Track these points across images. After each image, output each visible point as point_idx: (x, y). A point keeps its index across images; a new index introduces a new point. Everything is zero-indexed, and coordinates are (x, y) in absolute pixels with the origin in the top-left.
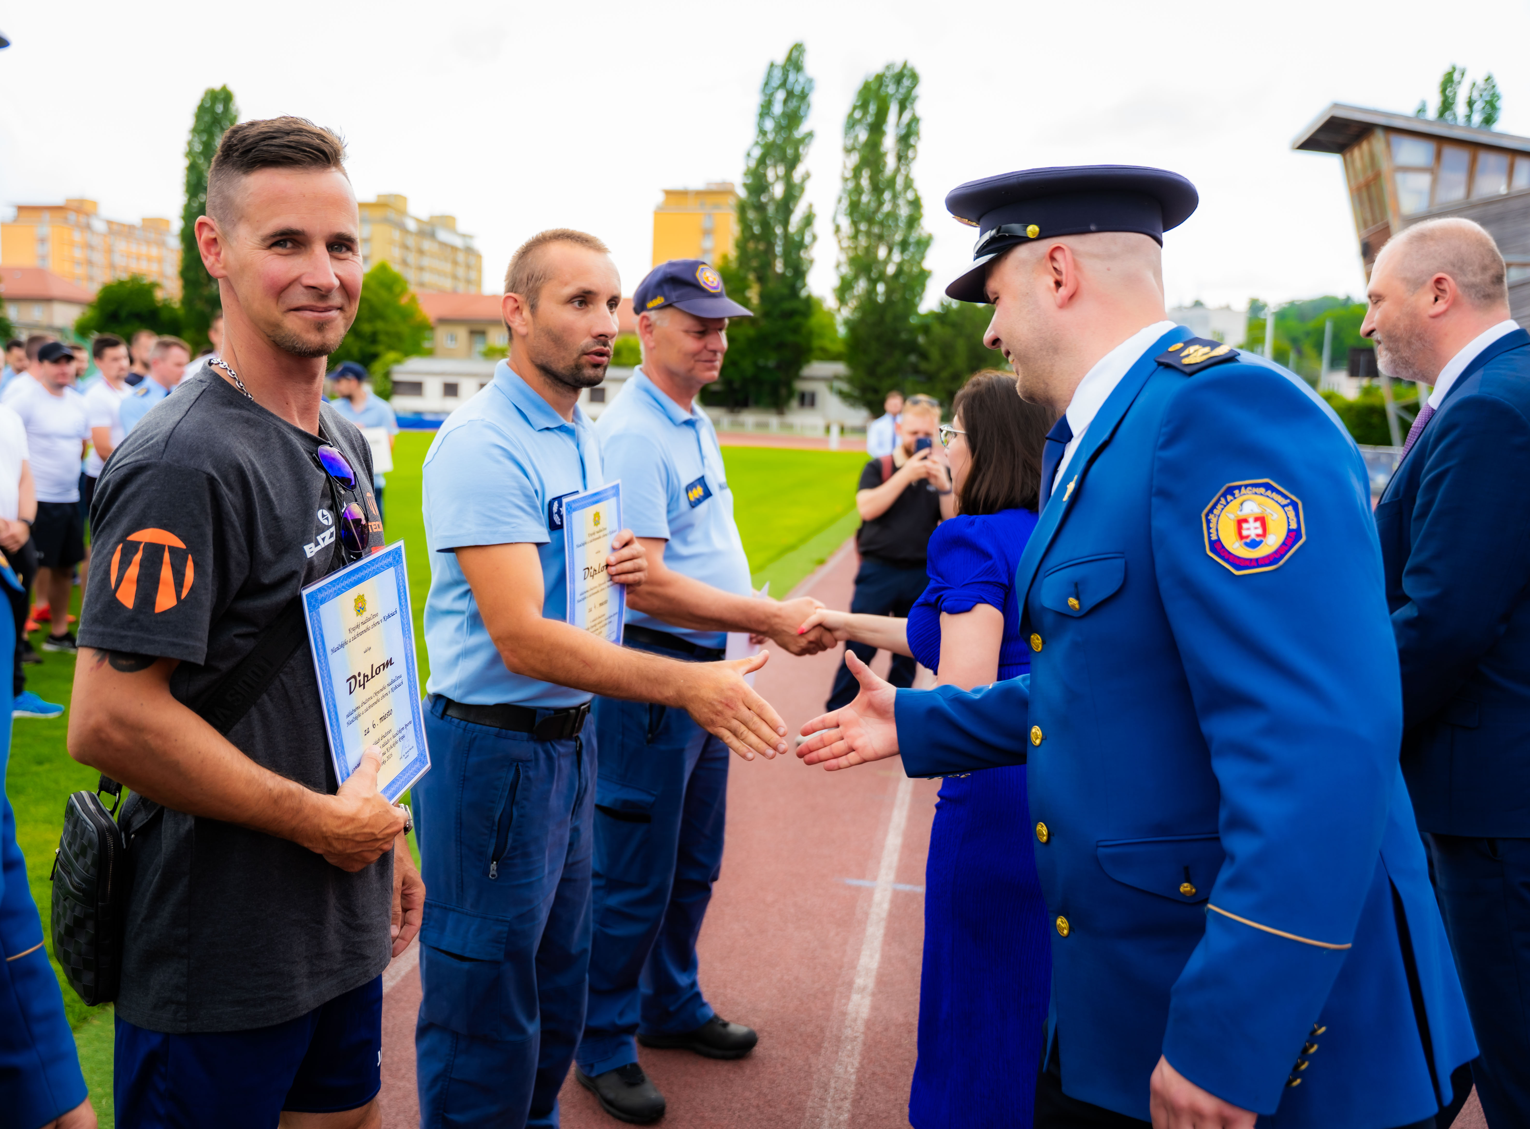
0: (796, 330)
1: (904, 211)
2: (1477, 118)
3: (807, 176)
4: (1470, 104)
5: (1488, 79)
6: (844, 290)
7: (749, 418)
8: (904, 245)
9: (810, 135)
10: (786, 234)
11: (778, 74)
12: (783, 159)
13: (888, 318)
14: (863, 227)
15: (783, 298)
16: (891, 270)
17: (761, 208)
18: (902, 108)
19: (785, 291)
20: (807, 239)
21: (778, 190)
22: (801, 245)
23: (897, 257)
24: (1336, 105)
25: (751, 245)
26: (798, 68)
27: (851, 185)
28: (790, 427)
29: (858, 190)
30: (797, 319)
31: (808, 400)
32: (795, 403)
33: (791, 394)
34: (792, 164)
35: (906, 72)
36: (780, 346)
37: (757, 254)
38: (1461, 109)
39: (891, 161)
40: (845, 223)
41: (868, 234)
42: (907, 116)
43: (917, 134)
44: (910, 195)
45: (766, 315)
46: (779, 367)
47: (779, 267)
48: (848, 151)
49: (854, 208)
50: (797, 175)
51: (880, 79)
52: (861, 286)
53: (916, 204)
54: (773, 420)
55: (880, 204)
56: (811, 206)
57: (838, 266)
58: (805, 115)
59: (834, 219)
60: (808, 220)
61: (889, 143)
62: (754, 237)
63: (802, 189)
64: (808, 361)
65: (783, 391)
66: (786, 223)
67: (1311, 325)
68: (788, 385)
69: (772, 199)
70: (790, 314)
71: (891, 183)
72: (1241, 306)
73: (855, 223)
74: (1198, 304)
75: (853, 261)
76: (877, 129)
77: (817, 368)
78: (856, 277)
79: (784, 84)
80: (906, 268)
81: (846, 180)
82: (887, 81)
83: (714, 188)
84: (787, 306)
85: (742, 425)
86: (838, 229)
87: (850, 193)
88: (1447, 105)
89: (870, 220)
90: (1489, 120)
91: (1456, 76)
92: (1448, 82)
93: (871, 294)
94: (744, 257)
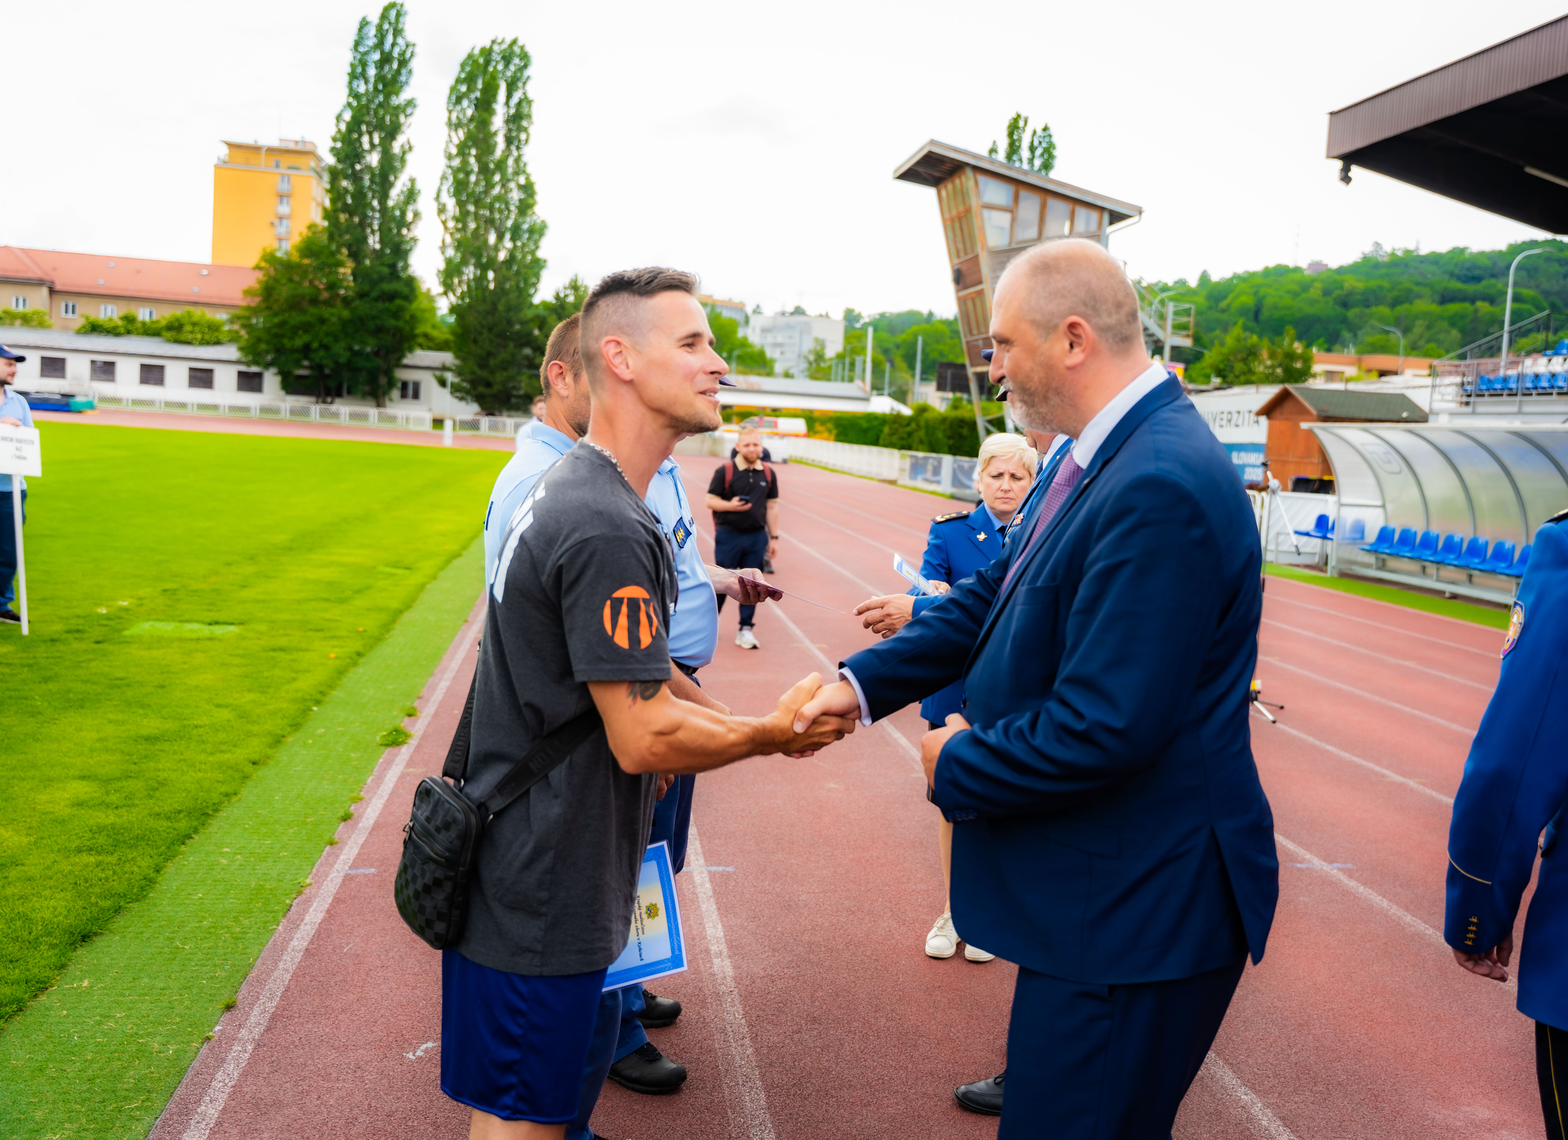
0: (397, 314)
1: (515, 196)
2: (1038, 163)
3: (408, 148)
4: (1032, 149)
5: (1045, 129)
6: (450, 273)
7: (343, 408)
8: (516, 232)
9: (411, 103)
10: (384, 209)
11: (372, 31)
12: (380, 126)
13: (501, 307)
14: (471, 208)
15: (382, 279)
16: (502, 256)
17: (356, 178)
18: (511, 87)
19: (386, 270)
20: (410, 217)
21: (374, 159)
22: (402, 223)
23: (508, 244)
24: (933, 142)
25: (343, 217)
26: (397, 31)
27: (457, 162)
28: (393, 419)
29: (464, 169)
30: (398, 302)
31: (410, 391)
32: (396, 393)
33: (391, 384)
34: (392, 132)
35: (517, 49)
36: (379, 331)
37: (350, 228)
38: (1025, 153)
39: (500, 142)
40: (451, 203)
41: (477, 216)
42: (517, 96)
43: (529, 116)
44: (522, 180)
45: (362, 295)
46: (376, 353)
47: (374, 242)
48: (454, 126)
49: (460, 187)
50: (396, 147)
51: (487, 53)
52: (470, 272)
53: (528, 189)
54: (373, 412)
55: (490, 186)
56: (413, 181)
57: (443, 248)
58: (406, 83)
59: (438, 198)
60: (411, 195)
61: (498, 122)
62: (346, 208)
63: (403, 160)
64: (411, 350)
65: (383, 380)
66: (384, 196)
67: (900, 338)
68: (389, 373)
69: (369, 168)
70: (391, 297)
71: (501, 165)
72: (838, 315)
73: (461, 204)
74: (799, 311)
75: (460, 246)
76: (485, 105)
77: (420, 356)
78: (464, 262)
79: (380, 44)
80: (519, 256)
81: (450, 157)
82: (496, 57)
83: (291, 146)
84: (387, 287)
85: (336, 415)
86: (442, 210)
87: (456, 171)
88: (1013, 149)
89: (478, 203)
90: (1047, 166)
91: (1021, 124)
92: (1014, 128)
93: (480, 280)
94: (335, 230)
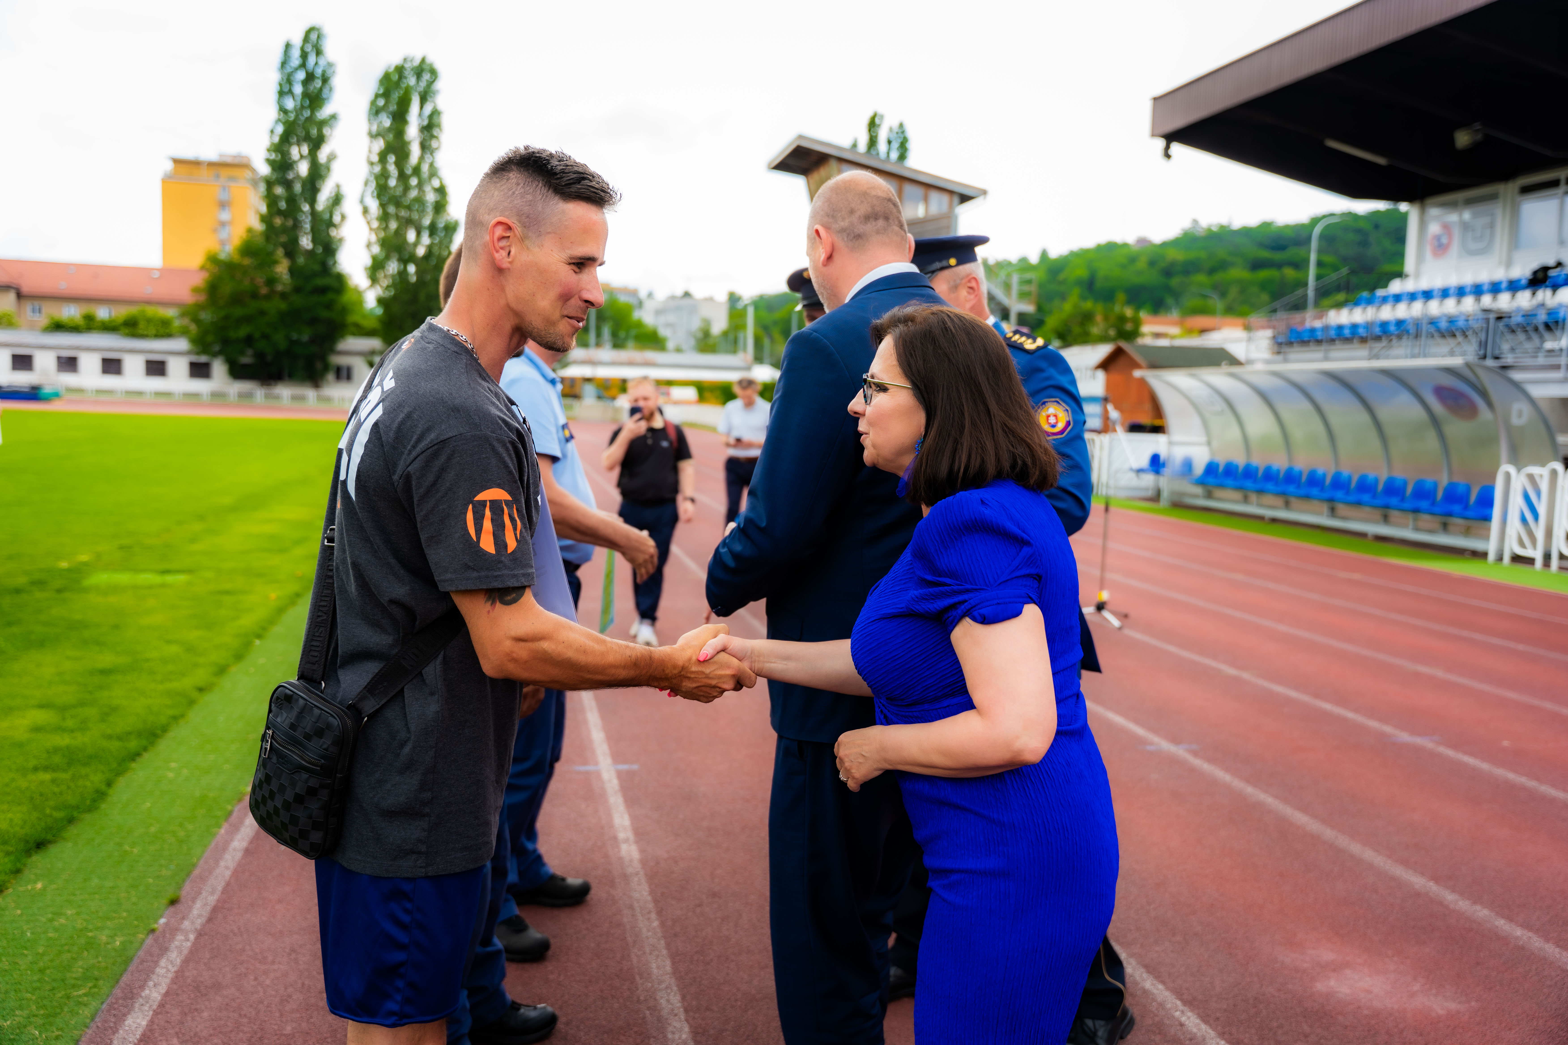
0: (329, 306)
1: (431, 197)
2: (894, 155)
3: (332, 157)
4: (889, 142)
5: (901, 125)
6: (375, 269)
7: (285, 391)
8: (433, 229)
9: (334, 117)
10: (314, 213)
11: (296, 54)
12: (307, 138)
13: (422, 296)
14: (391, 209)
15: (315, 275)
16: (421, 251)
17: (288, 185)
18: (423, 99)
19: (317, 267)
20: (337, 219)
21: (303, 169)
22: (330, 224)
23: (426, 240)
24: (801, 137)
25: (278, 221)
26: (319, 52)
27: (377, 169)
28: (328, 399)
29: (384, 175)
30: (330, 295)
31: (344, 374)
32: (331, 376)
33: (326, 368)
34: (317, 143)
35: (425, 66)
36: (314, 321)
37: (284, 230)
38: (882, 146)
39: (415, 151)
40: (374, 205)
41: (397, 217)
42: (428, 109)
43: (439, 126)
44: (436, 183)
45: (297, 290)
46: (313, 341)
47: (306, 242)
48: (373, 136)
49: (382, 190)
50: (323, 155)
51: (400, 70)
52: (393, 267)
53: (441, 191)
54: (310, 393)
55: (407, 188)
56: (338, 186)
57: (369, 245)
58: (328, 98)
59: (362, 201)
60: (337, 200)
61: (412, 131)
62: (280, 213)
63: (328, 169)
64: (342, 336)
65: (319, 365)
66: (313, 202)
67: (778, 315)
68: (323, 358)
69: (298, 177)
70: (323, 290)
71: (417, 171)
72: (722, 297)
73: (383, 206)
74: (687, 295)
75: (384, 243)
76: (400, 117)
77: (352, 343)
78: (388, 257)
79: (303, 65)
80: (436, 250)
81: (372, 164)
82: (408, 73)
83: (229, 160)
84: (320, 282)
85: (277, 397)
86: (366, 211)
87: (377, 178)
88: (873, 142)
89: (398, 204)
90: (902, 157)
91: (878, 120)
92: (872, 125)
93: (403, 274)
94: (271, 232)
